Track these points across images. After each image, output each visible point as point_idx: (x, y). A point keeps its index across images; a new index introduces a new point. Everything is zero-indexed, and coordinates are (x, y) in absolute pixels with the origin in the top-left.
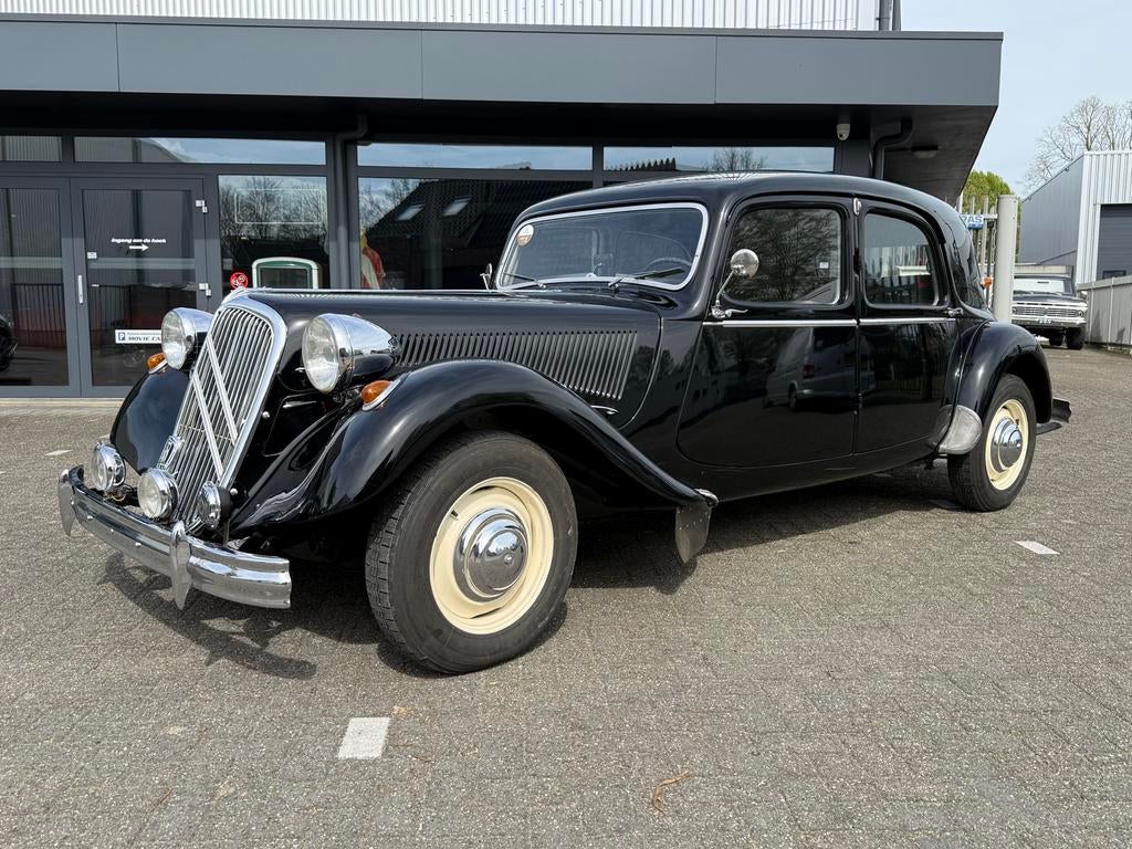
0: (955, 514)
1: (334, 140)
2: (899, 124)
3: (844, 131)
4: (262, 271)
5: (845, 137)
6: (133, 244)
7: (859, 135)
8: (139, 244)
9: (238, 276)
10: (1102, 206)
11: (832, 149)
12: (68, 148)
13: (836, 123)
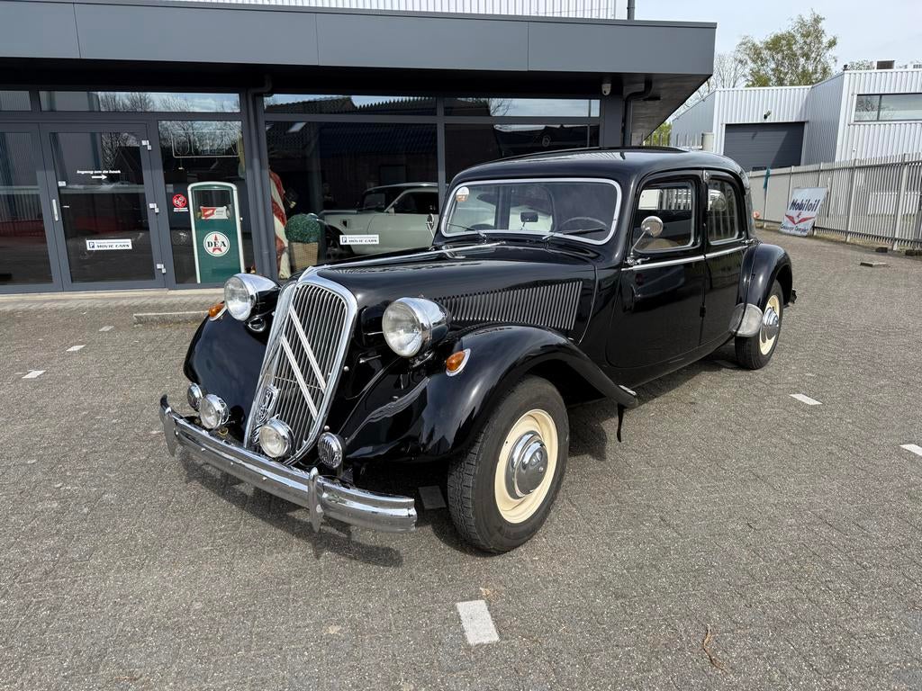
0: (739, 373)
1: (247, 95)
2: (643, 85)
3: (607, 89)
4: (197, 193)
5: (608, 93)
6: (94, 174)
7: (617, 90)
8: (99, 175)
9: (178, 197)
10: (727, 125)
11: (599, 101)
12: (35, 99)
13: (602, 83)
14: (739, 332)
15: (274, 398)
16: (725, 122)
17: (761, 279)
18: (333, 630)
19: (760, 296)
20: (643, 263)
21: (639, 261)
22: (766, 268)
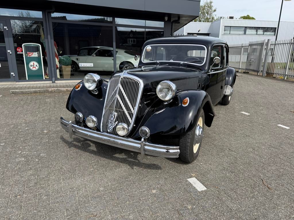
2: (177, 18)
3: (166, 18)
4: (25, 46)
5: (167, 20)
7: (169, 19)
9: (19, 48)
10: (188, 33)
11: (163, 22)
14: (226, 94)
15: (116, 116)
16: (187, 32)
17: (231, 78)
18: (154, 191)
19: (231, 83)
20: (213, 71)
21: (212, 71)
22: (232, 75)
